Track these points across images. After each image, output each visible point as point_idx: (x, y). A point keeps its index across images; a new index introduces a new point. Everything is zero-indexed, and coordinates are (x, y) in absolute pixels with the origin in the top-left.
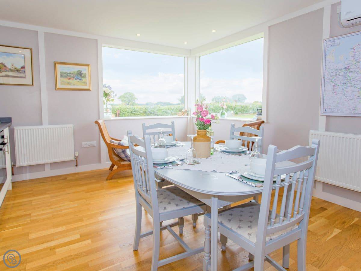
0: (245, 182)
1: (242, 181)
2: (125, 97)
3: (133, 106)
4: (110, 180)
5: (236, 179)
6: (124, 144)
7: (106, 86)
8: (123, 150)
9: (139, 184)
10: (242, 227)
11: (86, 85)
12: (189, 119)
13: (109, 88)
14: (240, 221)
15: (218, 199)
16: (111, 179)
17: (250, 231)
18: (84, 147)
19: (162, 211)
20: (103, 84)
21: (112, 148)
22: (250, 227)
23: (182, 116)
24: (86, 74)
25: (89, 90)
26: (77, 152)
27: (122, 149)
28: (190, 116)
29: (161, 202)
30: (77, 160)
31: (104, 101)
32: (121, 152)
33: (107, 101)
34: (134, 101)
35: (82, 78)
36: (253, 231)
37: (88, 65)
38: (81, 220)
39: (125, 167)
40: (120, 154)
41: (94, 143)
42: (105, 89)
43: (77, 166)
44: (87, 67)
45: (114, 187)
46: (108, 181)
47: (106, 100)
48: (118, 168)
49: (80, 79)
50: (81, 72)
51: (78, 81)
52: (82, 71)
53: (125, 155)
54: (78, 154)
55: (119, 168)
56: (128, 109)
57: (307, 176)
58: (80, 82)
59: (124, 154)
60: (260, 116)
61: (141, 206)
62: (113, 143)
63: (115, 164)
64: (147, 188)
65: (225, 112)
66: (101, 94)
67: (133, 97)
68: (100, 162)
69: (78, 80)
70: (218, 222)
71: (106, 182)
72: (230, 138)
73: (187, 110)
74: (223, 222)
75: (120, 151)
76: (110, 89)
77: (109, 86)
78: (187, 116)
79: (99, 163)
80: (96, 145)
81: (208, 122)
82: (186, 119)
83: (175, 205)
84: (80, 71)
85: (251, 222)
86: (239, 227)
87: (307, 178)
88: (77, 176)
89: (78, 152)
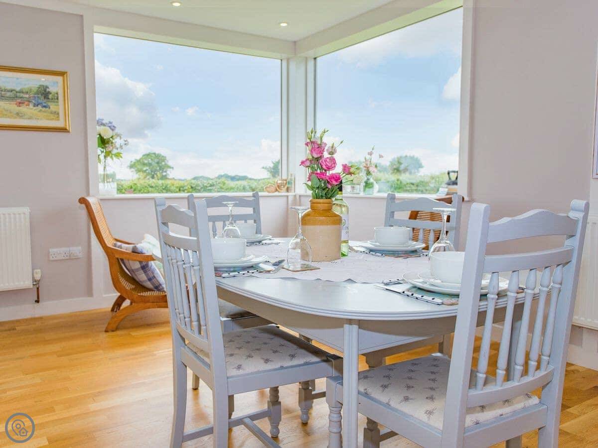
0: (419, 296)
1: (412, 295)
2: (144, 164)
3: (163, 182)
4: (113, 331)
5: (400, 293)
6: (144, 251)
7: (104, 122)
8: (144, 263)
9: (182, 315)
10: (412, 399)
11: (58, 120)
12: (290, 199)
13: (109, 127)
14: (409, 387)
15: (359, 328)
16: (117, 329)
17: (430, 406)
18: (55, 259)
19: (234, 372)
20: (97, 119)
21: (118, 259)
22: (432, 398)
23: (277, 194)
24: (57, 94)
25: (64, 130)
26: (39, 270)
27: (141, 262)
28: (294, 194)
29: (232, 355)
30: (38, 288)
31: (99, 155)
32: (137, 270)
33: (105, 157)
34: (166, 172)
35: (49, 104)
36: (437, 404)
37: (62, 74)
38: (51, 410)
39: (148, 302)
40: (136, 273)
41: (78, 250)
42: (100, 129)
43: (37, 301)
44: (59, 79)
45: (122, 345)
46: (111, 334)
47: (103, 154)
48: (131, 303)
49: (44, 104)
50: (48, 90)
51: (41, 110)
52: (47, 87)
53: (147, 275)
54: (40, 275)
55: (133, 304)
56: (152, 187)
57: (559, 281)
58: (44, 112)
59: (145, 272)
60: (455, 187)
61: (186, 366)
62: (121, 248)
63: (125, 296)
64: (199, 320)
65: (375, 182)
66: (93, 141)
67: (163, 163)
68: (89, 292)
69: (40, 107)
70: (359, 393)
71: (103, 336)
72: (385, 223)
73: (286, 180)
74: (370, 391)
75: (137, 265)
76: (113, 130)
77: (110, 123)
78: (287, 194)
79: (88, 297)
80: (80, 255)
81: (336, 180)
82: (285, 199)
83: (262, 361)
84: (43, 86)
85: (432, 389)
86: (406, 399)
87: (559, 286)
88: (38, 324)
89: (42, 272)
